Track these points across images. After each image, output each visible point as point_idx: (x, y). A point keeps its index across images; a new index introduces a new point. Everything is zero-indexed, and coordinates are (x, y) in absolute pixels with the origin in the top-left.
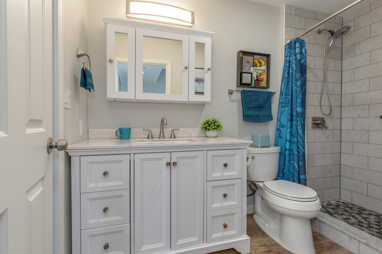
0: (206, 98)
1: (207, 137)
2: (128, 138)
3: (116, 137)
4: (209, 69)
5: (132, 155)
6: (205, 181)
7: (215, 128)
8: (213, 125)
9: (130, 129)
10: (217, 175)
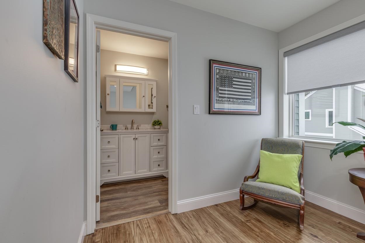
0: (154, 110)
1: (155, 129)
2: (116, 129)
3: (110, 129)
4: (155, 97)
5: (119, 135)
6: (150, 146)
7: (158, 125)
8: (157, 123)
9: (117, 125)
10: (155, 144)
